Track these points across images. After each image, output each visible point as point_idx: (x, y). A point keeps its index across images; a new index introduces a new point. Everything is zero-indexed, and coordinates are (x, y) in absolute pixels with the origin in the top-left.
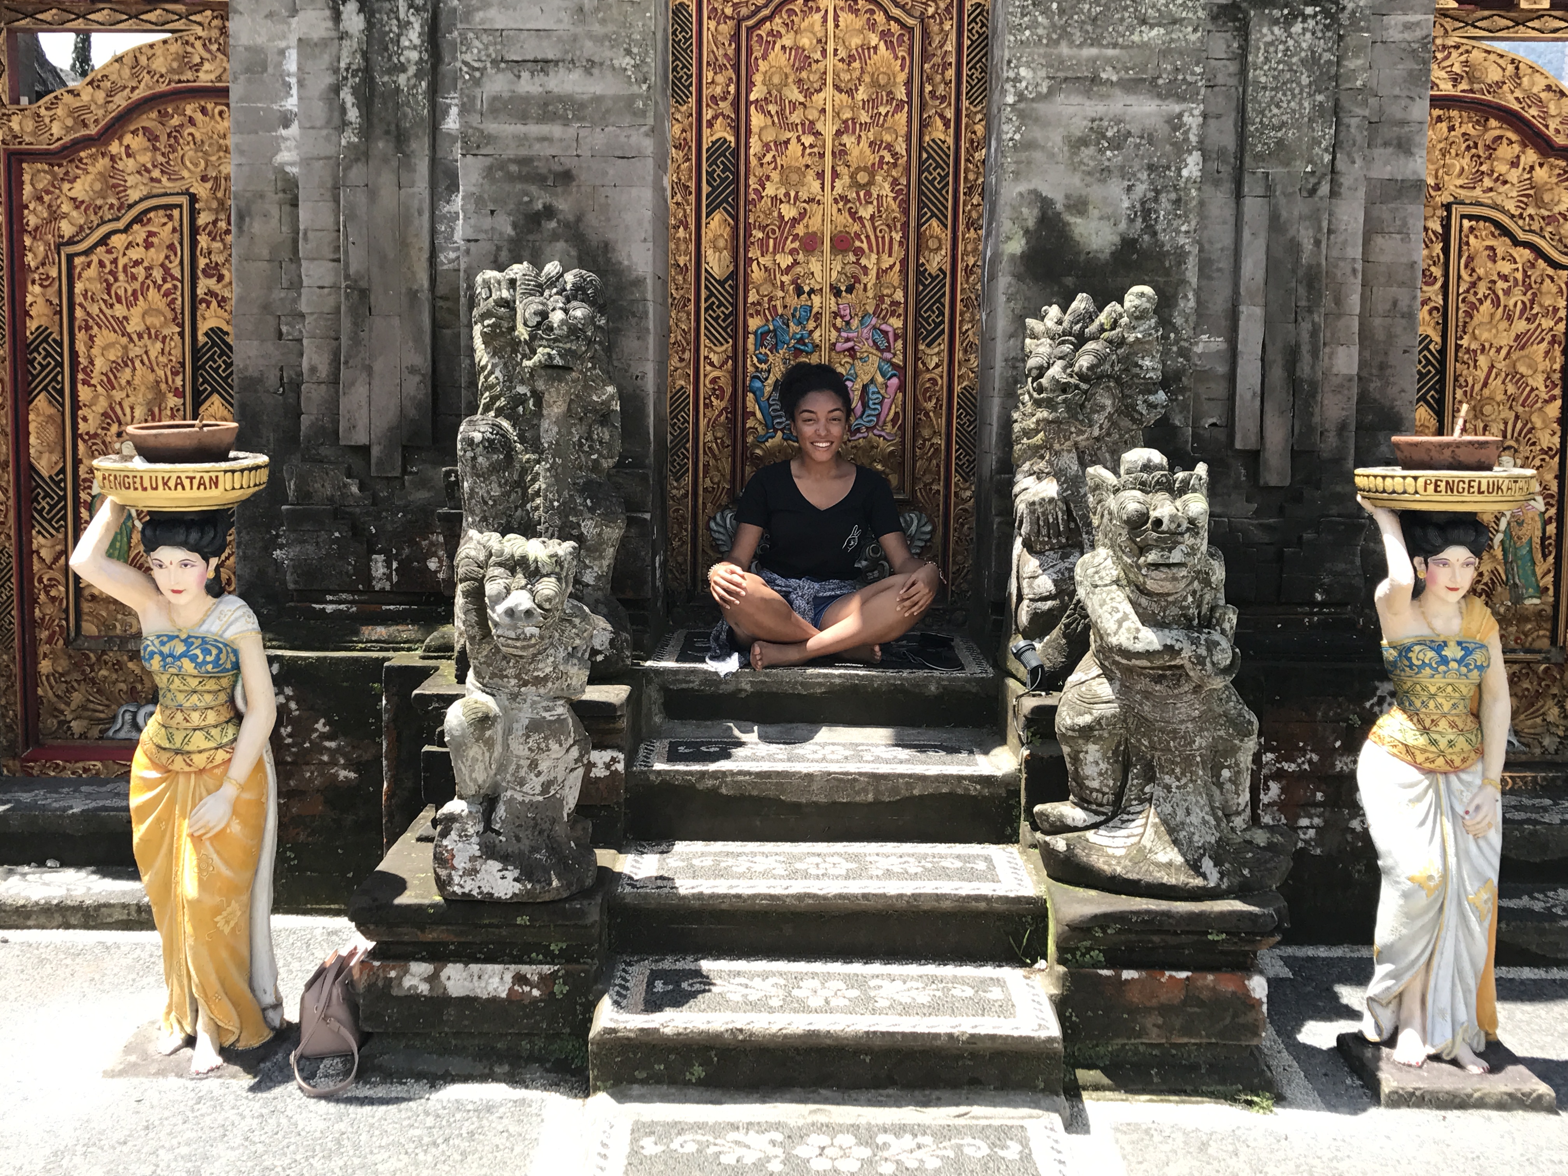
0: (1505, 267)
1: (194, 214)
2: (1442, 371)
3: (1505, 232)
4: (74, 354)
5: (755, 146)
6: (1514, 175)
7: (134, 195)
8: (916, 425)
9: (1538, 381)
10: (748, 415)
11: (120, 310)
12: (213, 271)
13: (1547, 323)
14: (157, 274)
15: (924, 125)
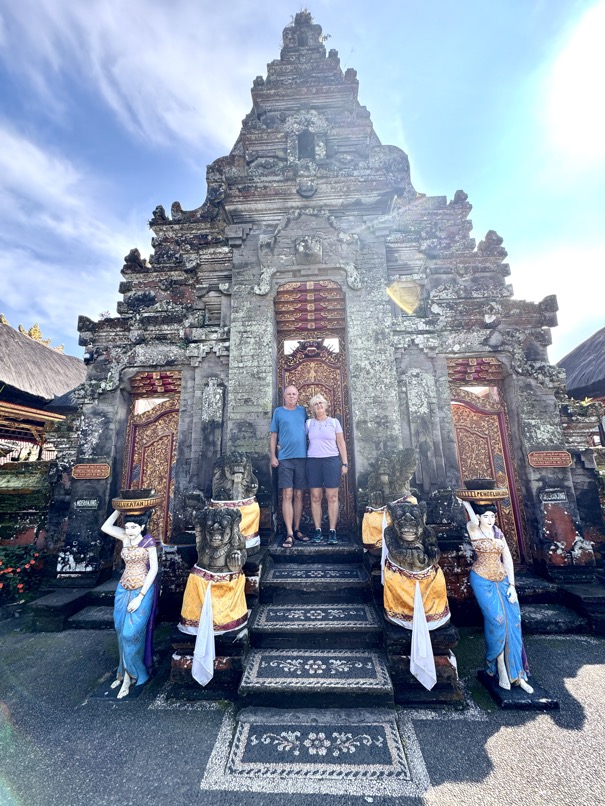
1: (173, 437)
4: (143, 470)
7: (160, 434)
12: (176, 450)
14: (164, 451)
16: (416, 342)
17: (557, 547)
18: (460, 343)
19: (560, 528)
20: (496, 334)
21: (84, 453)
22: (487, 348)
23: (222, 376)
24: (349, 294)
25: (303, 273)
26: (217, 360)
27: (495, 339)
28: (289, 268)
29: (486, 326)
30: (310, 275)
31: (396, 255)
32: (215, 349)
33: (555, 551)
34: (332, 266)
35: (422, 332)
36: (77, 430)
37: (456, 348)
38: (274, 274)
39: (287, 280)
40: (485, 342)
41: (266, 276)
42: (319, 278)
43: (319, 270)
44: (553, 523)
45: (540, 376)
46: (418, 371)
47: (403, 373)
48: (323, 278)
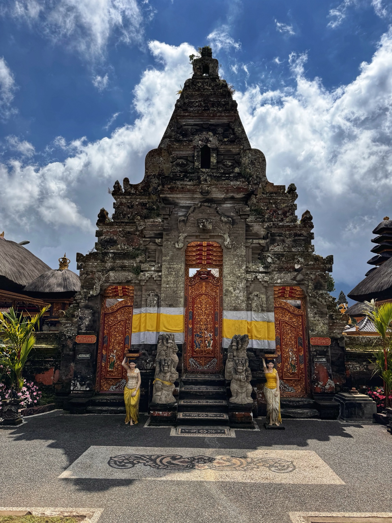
0: (288, 328)
1: (126, 321)
2: (281, 341)
3: (287, 323)
4: (110, 339)
5: (195, 312)
6: (287, 316)
7: (119, 319)
8: (215, 347)
9: (293, 342)
10: (194, 345)
11: (116, 333)
12: (128, 328)
13: (293, 335)
14: (121, 329)
15: (215, 310)
16: (258, 277)
17: (318, 384)
18: (281, 279)
19: (322, 375)
20: (300, 275)
21: (81, 329)
22: (295, 282)
23: (157, 291)
24: (225, 250)
25: (201, 237)
26: (154, 282)
27: (300, 277)
28: (194, 234)
29: (296, 270)
30: (205, 239)
31: (251, 228)
32: (154, 276)
33: (317, 386)
34: (217, 234)
35: (262, 273)
36: (77, 316)
37: (279, 281)
38: (186, 237)
39: (193, 240)
40: (294, 279)
41: (181, 238)
42: (210, 240)
43: (210, 236)
44: (319, 373)
45: (320, 299)
46: (258, 293)
47: (251, 293)
48: (212, 240)
